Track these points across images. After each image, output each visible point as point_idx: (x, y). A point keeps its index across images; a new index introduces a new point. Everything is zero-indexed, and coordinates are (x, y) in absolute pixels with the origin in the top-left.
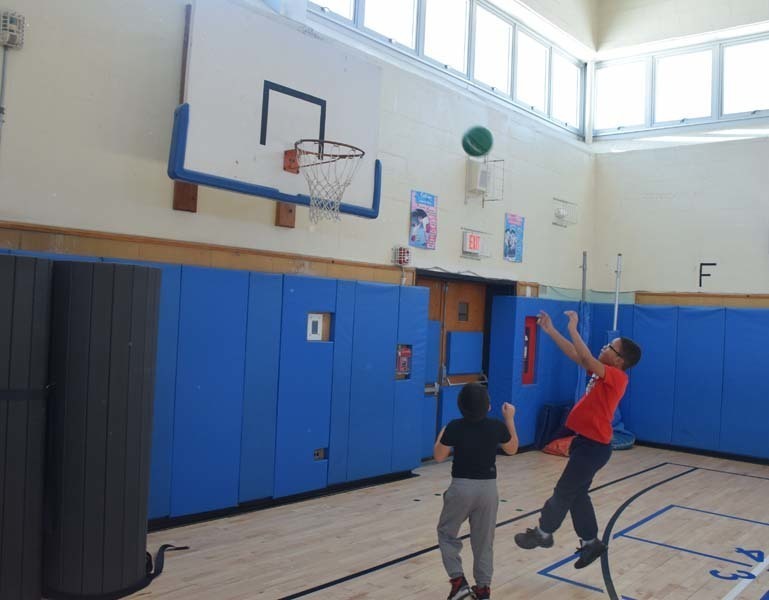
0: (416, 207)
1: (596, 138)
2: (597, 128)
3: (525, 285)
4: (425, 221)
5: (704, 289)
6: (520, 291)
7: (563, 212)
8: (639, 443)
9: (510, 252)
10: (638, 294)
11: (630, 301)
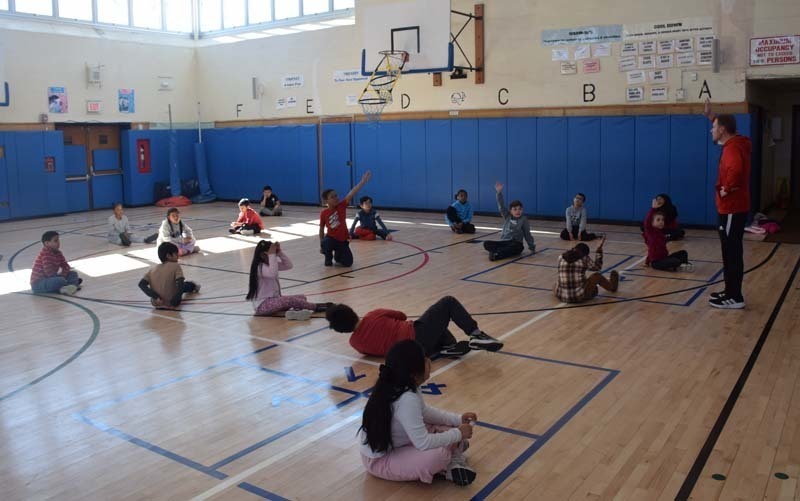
0: (51, 94)
1: (200, 37)
2: (202, 30)
3: (137, 124)
4: (58, 100)
5: (240, 118)
6: (134, 128)
7: (165, 83)
8: (217, 200)
9: (123, 108)
10: (216, 122)
11: (212, 126)
